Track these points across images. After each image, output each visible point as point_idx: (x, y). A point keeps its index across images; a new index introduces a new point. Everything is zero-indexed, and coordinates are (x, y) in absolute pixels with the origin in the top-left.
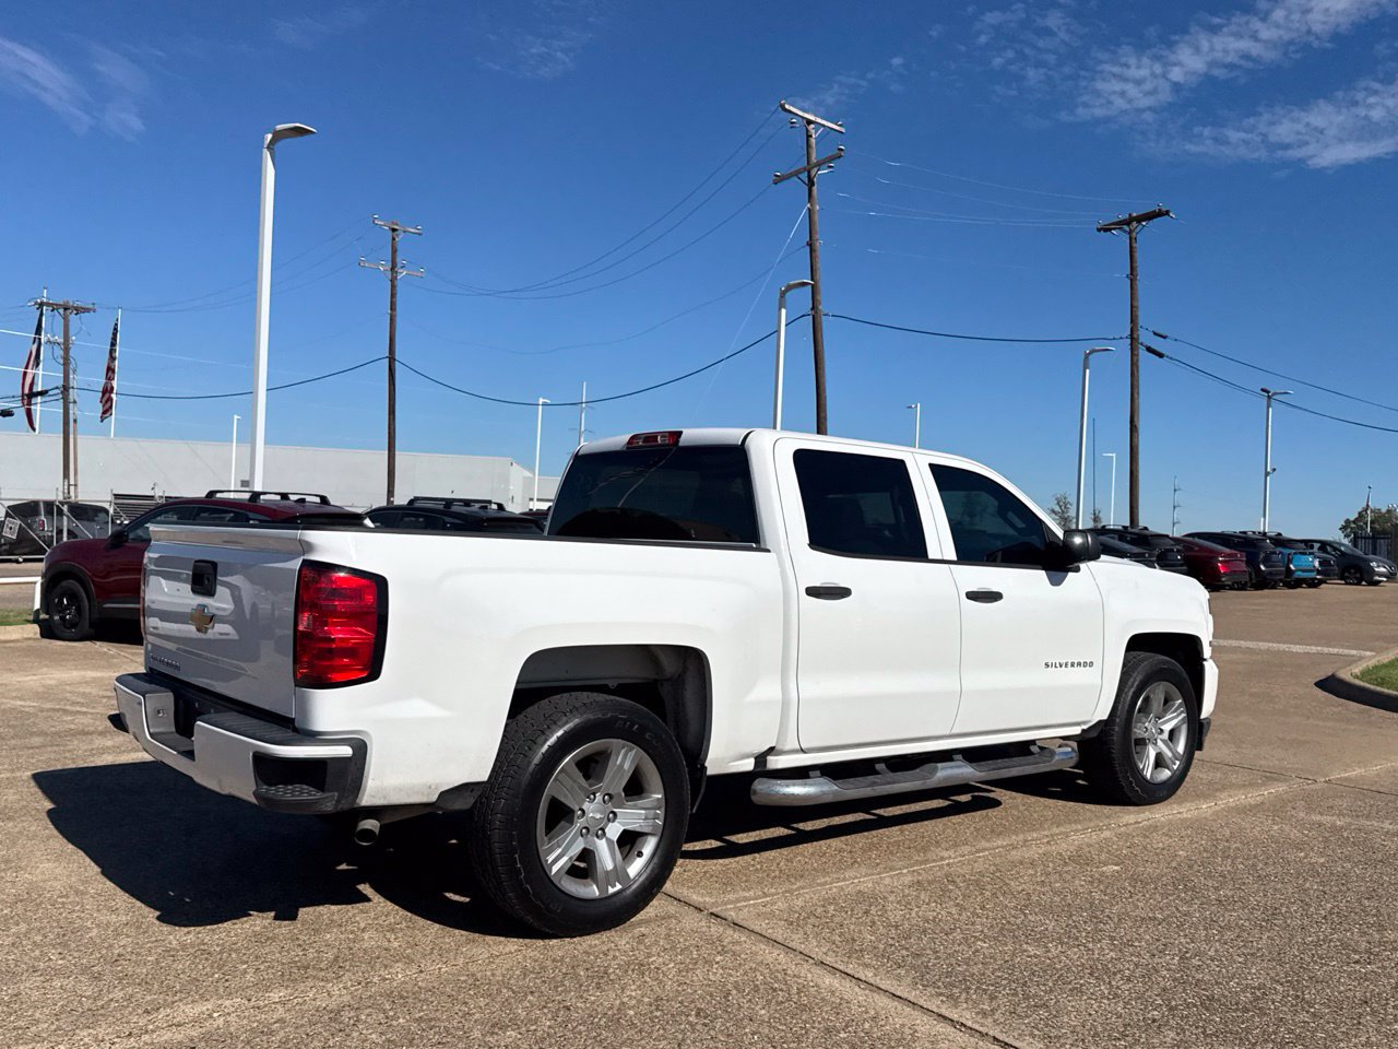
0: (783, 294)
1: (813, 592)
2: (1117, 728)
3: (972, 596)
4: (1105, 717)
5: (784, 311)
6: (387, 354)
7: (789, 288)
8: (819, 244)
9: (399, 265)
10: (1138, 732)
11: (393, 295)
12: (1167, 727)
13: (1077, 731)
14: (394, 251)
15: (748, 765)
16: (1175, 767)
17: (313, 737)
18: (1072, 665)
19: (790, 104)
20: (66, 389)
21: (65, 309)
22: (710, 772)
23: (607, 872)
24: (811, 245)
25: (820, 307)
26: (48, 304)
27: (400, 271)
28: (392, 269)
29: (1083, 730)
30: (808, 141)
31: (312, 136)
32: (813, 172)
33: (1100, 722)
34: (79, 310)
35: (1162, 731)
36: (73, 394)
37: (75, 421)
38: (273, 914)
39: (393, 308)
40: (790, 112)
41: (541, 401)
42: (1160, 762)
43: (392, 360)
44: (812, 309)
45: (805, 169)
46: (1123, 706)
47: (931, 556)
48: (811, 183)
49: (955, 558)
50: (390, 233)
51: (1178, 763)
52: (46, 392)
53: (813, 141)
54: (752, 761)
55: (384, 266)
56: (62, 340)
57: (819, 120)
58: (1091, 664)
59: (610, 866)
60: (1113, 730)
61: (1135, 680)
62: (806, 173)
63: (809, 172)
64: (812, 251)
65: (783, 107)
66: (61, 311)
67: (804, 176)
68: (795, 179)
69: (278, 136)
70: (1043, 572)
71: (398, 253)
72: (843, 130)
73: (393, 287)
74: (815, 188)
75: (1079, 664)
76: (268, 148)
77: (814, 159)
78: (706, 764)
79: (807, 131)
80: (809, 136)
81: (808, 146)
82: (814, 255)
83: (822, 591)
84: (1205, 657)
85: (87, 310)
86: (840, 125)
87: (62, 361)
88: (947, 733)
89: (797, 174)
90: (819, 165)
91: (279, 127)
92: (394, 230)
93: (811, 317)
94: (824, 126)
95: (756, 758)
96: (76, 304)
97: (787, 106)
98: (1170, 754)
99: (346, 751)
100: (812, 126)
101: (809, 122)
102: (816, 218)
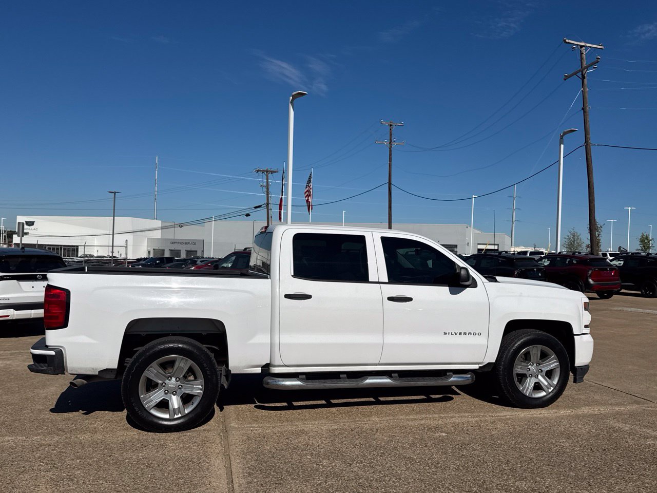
0: (562, 137)
1: (287, 296)
2: (502, 367)
3: (390, 299)
4: (493, 361)
5: (562, 146)
6: (388, 182)
7: (565, 133)
8: (589, 107)
9: (393, 141)
10: (518, 369)
11: (390, 155)
12: (545, 369)
13: (476, 367)
14: (391, 135)
15: (259, 370)
16: (550, 391)
17: (47, 347)
18: (465, 334)
19: (569, 39)
20: (268, 204)
21: (267, 172)
22: (232, 372)
23: (174, 409)
24: (583, 109)
25: (589, 141)
26: (260, 171)
27: (394, 143)
28: (390, 143)
29: (480, 367)
30: (581, 56)
31: (306, 96)
32: (584, 72)
33: (489, 363)
34: (272, 172)
35: (542, 371)
36: (270, 206)
37: (271, 217)
38: (85, 412)
39: (390, 160)
40: (569, 43)
41: (474, 196)
42: (538, 387)
43: (390, 184)
44: (585, 142)
45: (580, 71)
46: (506, 357)
47: (370, 280)
48: (583, 77)
49: (387, 281)
50: (389, 127)
51: (552, 388)
52: (261, 206)
53: (584, 56)
54: (260, 368)
55: (386, 142)
56: (266, 185)
57: (588, 45)
58: (480, 334)
59: (176, 406)
60: (500, 368)
61: (516, 343)
62: (581, 73)
63: (582, 72)
64: (584, 112)
65: (565, 41)
66: (265, 173)
67: (580, 74)
68: (575, 76)
69: (294, 97)
70: (448, 288)
71: (393, 135)
72: (603, 47)
73: (390, 151)
74: (585, 80)
75: (470, 334)
76: (291, 103)
77: (585, 64)
78: (230, 368)
79: (581, 51)
80: (582, 54)
81: (582, 59)
82: (585, 114)
83: (294, 296)
84: (575, 333)
85: (275, 172)
86: (601, 45)
87: (266, 193)
88: (377, 362)
89: (575, 74)
90: (587, 68)
91: (294, 93)
92: (391, 125)
93: (585, 147)
94: (590, 47)
95: (262, 368)
96: (272, 170)
97: (567, 41)
98: (546, 384)
99: (53, 353)
100: (584, 48)
101: (582, 47)
102: (587, 95)
